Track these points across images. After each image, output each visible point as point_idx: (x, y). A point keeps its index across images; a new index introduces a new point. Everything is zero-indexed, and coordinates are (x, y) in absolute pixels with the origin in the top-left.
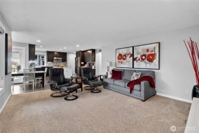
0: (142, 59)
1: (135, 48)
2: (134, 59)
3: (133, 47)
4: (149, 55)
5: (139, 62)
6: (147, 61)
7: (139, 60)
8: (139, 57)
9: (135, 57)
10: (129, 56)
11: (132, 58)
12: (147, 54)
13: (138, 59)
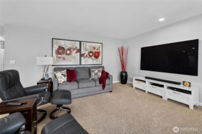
0: (90, 55)
1: (82, 43)
2: (81, 55)
3: (80, 42)
4: (96, 52)
5: (87, 58)
6: (94, 58)
7: (87, 56)
8: (87, 53)
9: (82, 53)
10: (75, 51)
11: (78, 54)
12: (94, 51)
13: (85, 55)
